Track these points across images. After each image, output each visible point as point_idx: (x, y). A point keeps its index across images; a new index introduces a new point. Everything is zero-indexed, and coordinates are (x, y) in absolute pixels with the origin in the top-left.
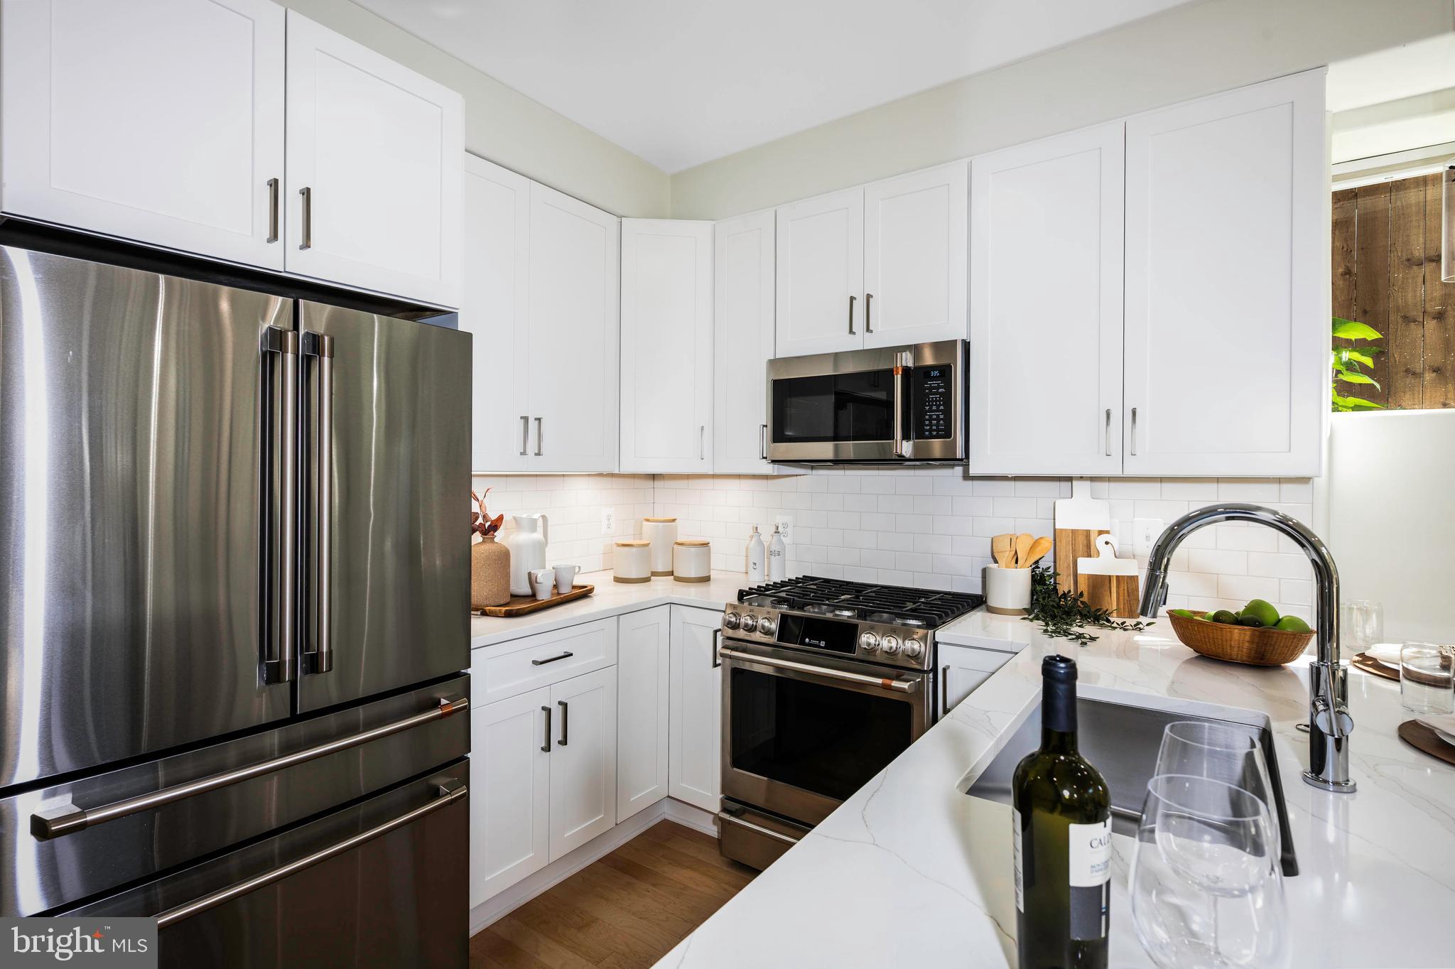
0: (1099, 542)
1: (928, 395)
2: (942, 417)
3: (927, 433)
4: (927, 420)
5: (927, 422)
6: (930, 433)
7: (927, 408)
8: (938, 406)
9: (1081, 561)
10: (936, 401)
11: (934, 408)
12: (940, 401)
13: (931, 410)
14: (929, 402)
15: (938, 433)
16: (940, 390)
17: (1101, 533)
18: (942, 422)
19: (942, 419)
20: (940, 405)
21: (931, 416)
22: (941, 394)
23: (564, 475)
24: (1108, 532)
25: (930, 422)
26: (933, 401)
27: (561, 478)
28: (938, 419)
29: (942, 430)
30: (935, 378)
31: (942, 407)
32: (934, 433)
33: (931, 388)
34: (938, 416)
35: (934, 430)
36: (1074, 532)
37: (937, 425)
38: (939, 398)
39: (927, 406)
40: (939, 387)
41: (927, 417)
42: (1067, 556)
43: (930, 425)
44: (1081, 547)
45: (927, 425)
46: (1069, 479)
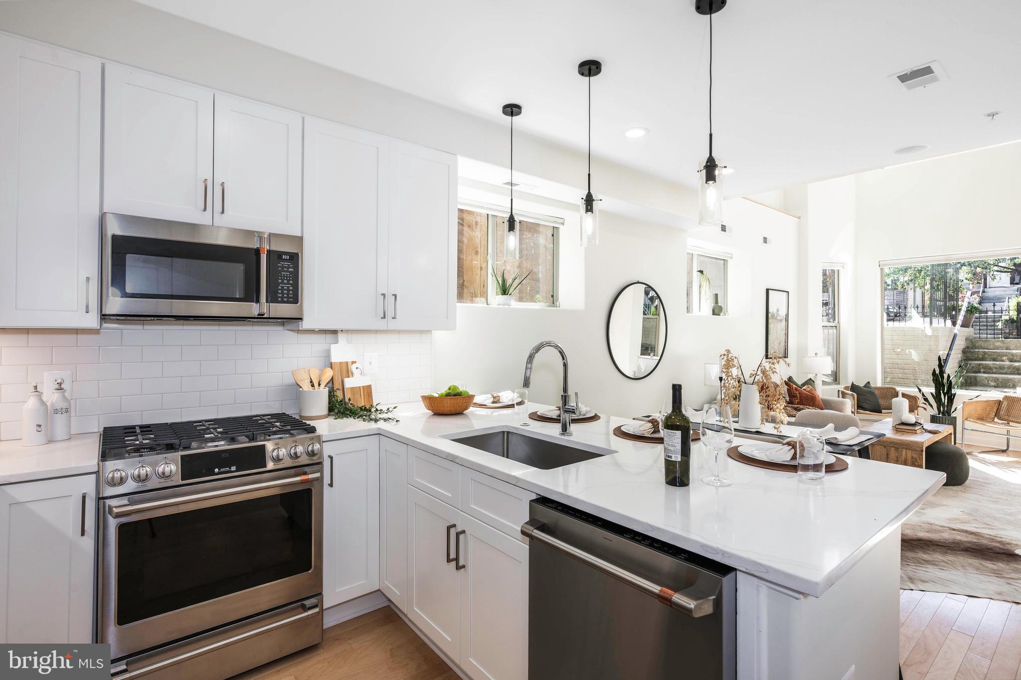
0: (353, 367)
1: (280, 272)
2: (291, 288)
3: (280, 299)
4: (280, 290)
5: (280, 291)
6: (282, 299)
7: (280, 281)
8: (288, 281)
9: (346, 380)
10: (287, 277)
11: (285, 281)
12: (290, 277)
13: (282, 283)
14: (281, 276)
15: (288, 300)
16: (290, 270)
17: (353, 363)
18: (291, 292)
19: (291, 290)
20: (290, 280)
21: (283, 287)
22: (290, 272)
24: (355, 362)
25: (282, 292)
26: (284, 276)
28: (288, 290)
29: (291, 298)
30: (285, 260)
31: (291, 282)
32: (285, 299)
33: (283, 267)
34: (288, 287)
35: (285, 298)
36: (340, 363)
37: (288, 294)
38: (290, 275)
39: (280, 279)
40: (288, 267)
41: (280, 288)
42: (338, 379)
43: (283, 293)
44: (344, 372)
45: (280, 294)
46: (335, 332)
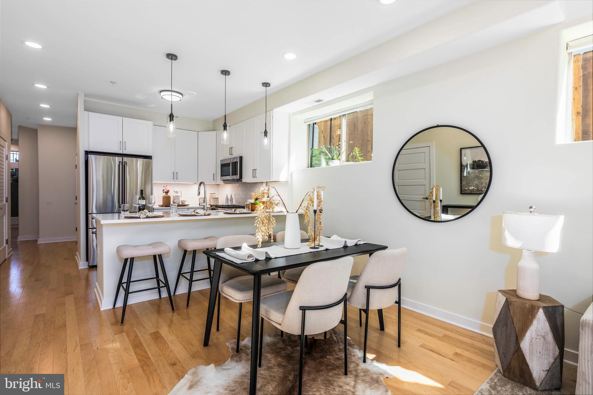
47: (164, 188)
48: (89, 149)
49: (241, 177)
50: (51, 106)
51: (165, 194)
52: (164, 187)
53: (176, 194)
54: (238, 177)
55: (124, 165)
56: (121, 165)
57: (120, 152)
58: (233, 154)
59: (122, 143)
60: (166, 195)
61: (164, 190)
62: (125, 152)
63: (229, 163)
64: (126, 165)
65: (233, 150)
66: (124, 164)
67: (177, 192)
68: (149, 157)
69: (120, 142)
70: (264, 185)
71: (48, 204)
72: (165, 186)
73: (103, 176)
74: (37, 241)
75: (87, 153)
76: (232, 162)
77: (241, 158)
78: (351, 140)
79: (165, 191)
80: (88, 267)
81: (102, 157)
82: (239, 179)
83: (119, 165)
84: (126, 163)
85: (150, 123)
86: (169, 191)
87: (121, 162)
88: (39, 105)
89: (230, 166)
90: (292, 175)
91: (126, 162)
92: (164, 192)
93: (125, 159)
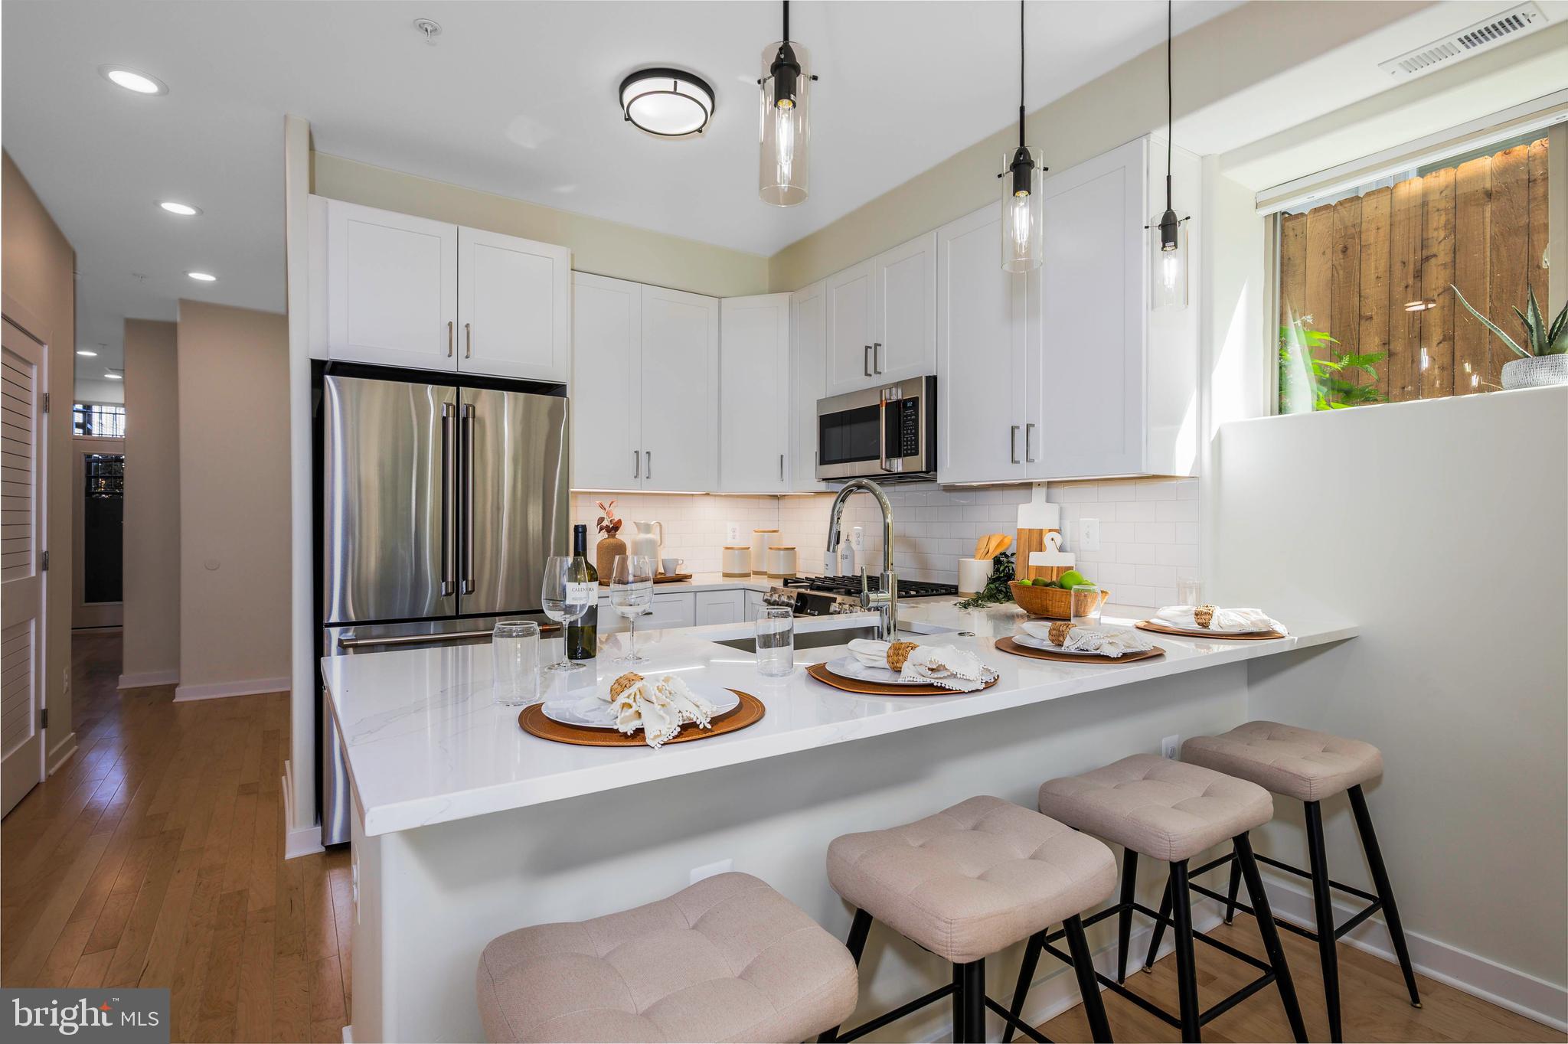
0: (1047, 539)
1: (905, 422)
2: (914, 438)
3: (905, 452)
7: (905, 432)
9: (1033, 555)
10: (910, 426)
13: (908, 434)
14: (906, 426)
16: (913, 417)
17: (1049, 531)
18: (913, 443)
19: (912, 440)
21: (907, 438)
22: (913, 420)
23: (693, 495)
24: (1054, 531)
25: (906, 443)
27: (691, 497)
29: (914, 449)
30: (910, 408)
31: (912, 431)
32: (909, 452)
33: (907, 416)
36: (1030, 530)
37: (911, 445)
38: (912, 424)
40: (911, 415)
42: (1024, 553)
43: (907, 446)
44: (1035, 543)
46: (1030, 485)
47: (603, 514)
48: (328, 354)
49: (932, 464)
50: (200, 211)
51: (604, 534)
52: (602, 507)
53: (643, 536)
54: (918, 462)
55: (465, 420)
56: (451, 419)
57: (448, 366)
58: (880, 373)
59: (457, 334)
60: (611, 540)
61: (601, 520)
62: (467, 368)
63: (877, 408)
64: (471, 420)
65: (884, 354)
66: (462, 414)
67: (647, 528)
68: (554, 389)
69: (450, 324)
70: (1039, 494)
71: (206, 567)
72: (606, 506)
73: (381, 465)
74: (171, 690)
75: (320, 369)
76: (887, 404)
77: (932, 382)
78: (1410, 296)
79: (604, 524)
80: (323, 849)
81: (380, 385)
82: (927, 472)
83: (445, 420)
84: (471, 409)
85: (558, 256)
86: (620, 522)
87: (451, 404)
88: (157, 204)
89: (878, 417)
90: (1218, 444)
91: (470, 405)
92: (601, 529)
93: (467, 393)
